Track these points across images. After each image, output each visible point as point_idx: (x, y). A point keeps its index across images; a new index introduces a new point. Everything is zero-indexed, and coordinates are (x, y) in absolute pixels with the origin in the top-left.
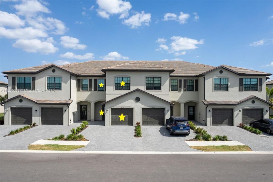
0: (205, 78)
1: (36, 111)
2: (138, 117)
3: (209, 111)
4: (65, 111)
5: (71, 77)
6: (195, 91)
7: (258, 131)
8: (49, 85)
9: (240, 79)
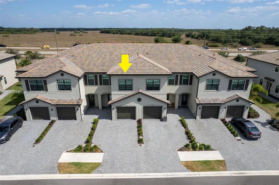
0: (199, 79)
1: (52, 110)
2: (139, 114)
3: (200, 108)
4: (77, 110)
5: (78, 79)
6: (190, 84)
7: (236, 133)
8: (59, 87)
9: (230, 80)
